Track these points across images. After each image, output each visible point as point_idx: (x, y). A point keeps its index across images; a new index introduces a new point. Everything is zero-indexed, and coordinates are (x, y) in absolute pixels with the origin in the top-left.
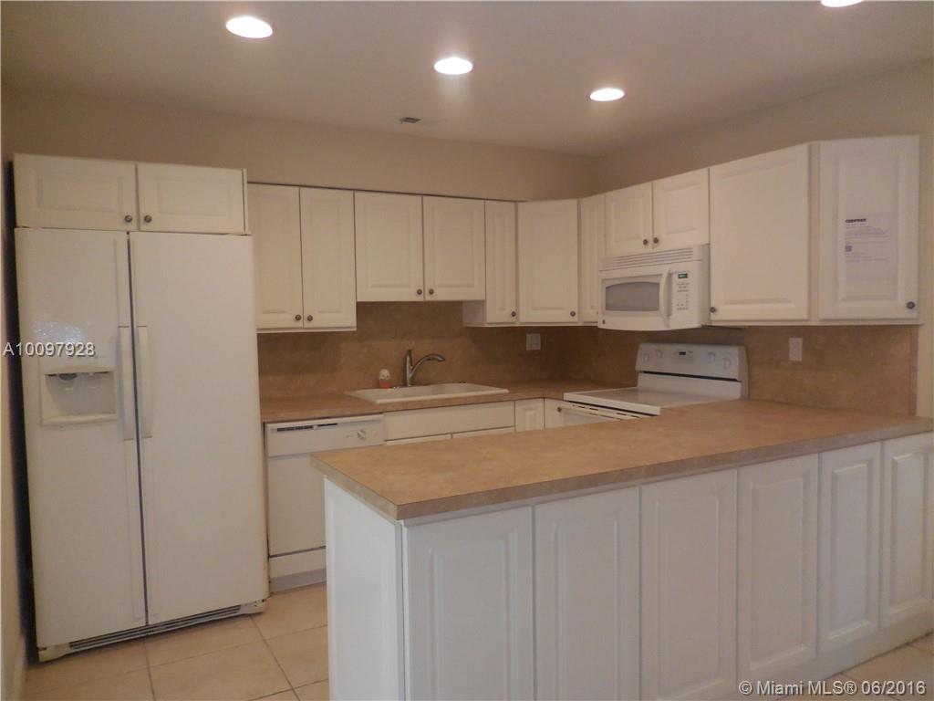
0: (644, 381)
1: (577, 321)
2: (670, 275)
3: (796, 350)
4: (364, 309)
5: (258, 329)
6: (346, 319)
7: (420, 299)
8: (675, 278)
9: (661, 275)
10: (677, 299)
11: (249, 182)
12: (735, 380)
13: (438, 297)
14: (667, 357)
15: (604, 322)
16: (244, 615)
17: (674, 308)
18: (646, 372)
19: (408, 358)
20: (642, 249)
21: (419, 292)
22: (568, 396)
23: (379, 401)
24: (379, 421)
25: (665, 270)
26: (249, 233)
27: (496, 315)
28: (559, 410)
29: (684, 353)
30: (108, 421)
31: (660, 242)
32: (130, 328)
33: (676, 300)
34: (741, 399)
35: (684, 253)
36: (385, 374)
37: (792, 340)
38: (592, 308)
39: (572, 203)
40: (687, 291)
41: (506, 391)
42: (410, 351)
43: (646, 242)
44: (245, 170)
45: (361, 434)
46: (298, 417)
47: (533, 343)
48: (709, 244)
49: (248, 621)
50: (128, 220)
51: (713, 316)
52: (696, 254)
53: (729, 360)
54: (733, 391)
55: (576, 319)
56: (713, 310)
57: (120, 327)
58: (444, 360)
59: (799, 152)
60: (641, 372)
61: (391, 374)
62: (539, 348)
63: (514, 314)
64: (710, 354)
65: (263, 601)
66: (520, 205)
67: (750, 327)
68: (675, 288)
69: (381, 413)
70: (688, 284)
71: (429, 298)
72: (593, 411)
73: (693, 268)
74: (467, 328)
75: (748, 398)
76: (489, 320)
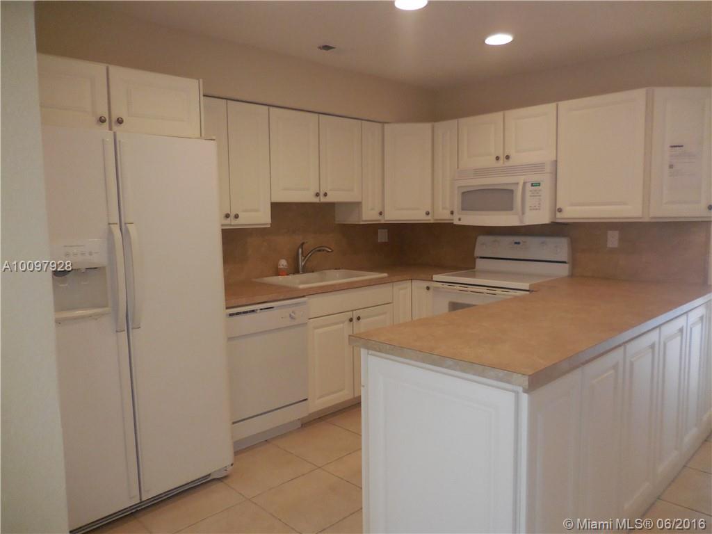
0: (480, 264)
1: (430, 219)
2: (525, 183)
3: (613, 239)
4: (277, 208)
5: (222, 225)
6: (263, 217)
7: (316, 200)
8: (529, 186)
9: (518, 183)
10: (530, 201)
11: (204, 96)
12: (565, 262)
13: (328, 199)
14: (504, 246)
15: (460, 220)
16: (214, 479)
17: (527, 209)
18: (481, 258)
19: (300, 250)
20: (493, 163)
21: (317, 195)
22: (436, 277)
23: (301, 286)
24: (305, 303)
25: (521, 180)
26: (214, 138)
27: (369, 215)
28: (428, 288)
29: (519, 243)
30: (102, 315)
31: (510, 159)
32: (118, 225)
33: (528, 203)
34: (569, 276)
35: (539, 167)
36: (283, 263)
37: (610, 233)
38: (443, 208)
39: (428, 126)
40: (540, 196)
41: (386, 275)
42: (303, 244)
43: (498, 158)
44: (201, 80)
45: (292, 314)
46: (244, 303)
47: (383, 237)
48: (556, 161)
49: (220, 484)
50: (102, 120)
51: (559, 215)
52: (548, 168)
53: (559, 248)
54: (564, 270)
55: (429, 217)
56: (560, 210)
57: (109, 224)
58: (332, 251)
59: (639, 94)
60: (478, 257)
61: (288, 263)
62: (387, 241)
63: (381, 213)
64: (543, 243)
65: (232, 465)
66: (386, 125)
67: (574, 223)
68: (528, 194)
69: (303, 296)
70: (540, 190)
71: (323, 200)
72: (464, 289)
73: (545, 179)
74: (339, 225)
75: (572, 275)
76: (364, 219)
